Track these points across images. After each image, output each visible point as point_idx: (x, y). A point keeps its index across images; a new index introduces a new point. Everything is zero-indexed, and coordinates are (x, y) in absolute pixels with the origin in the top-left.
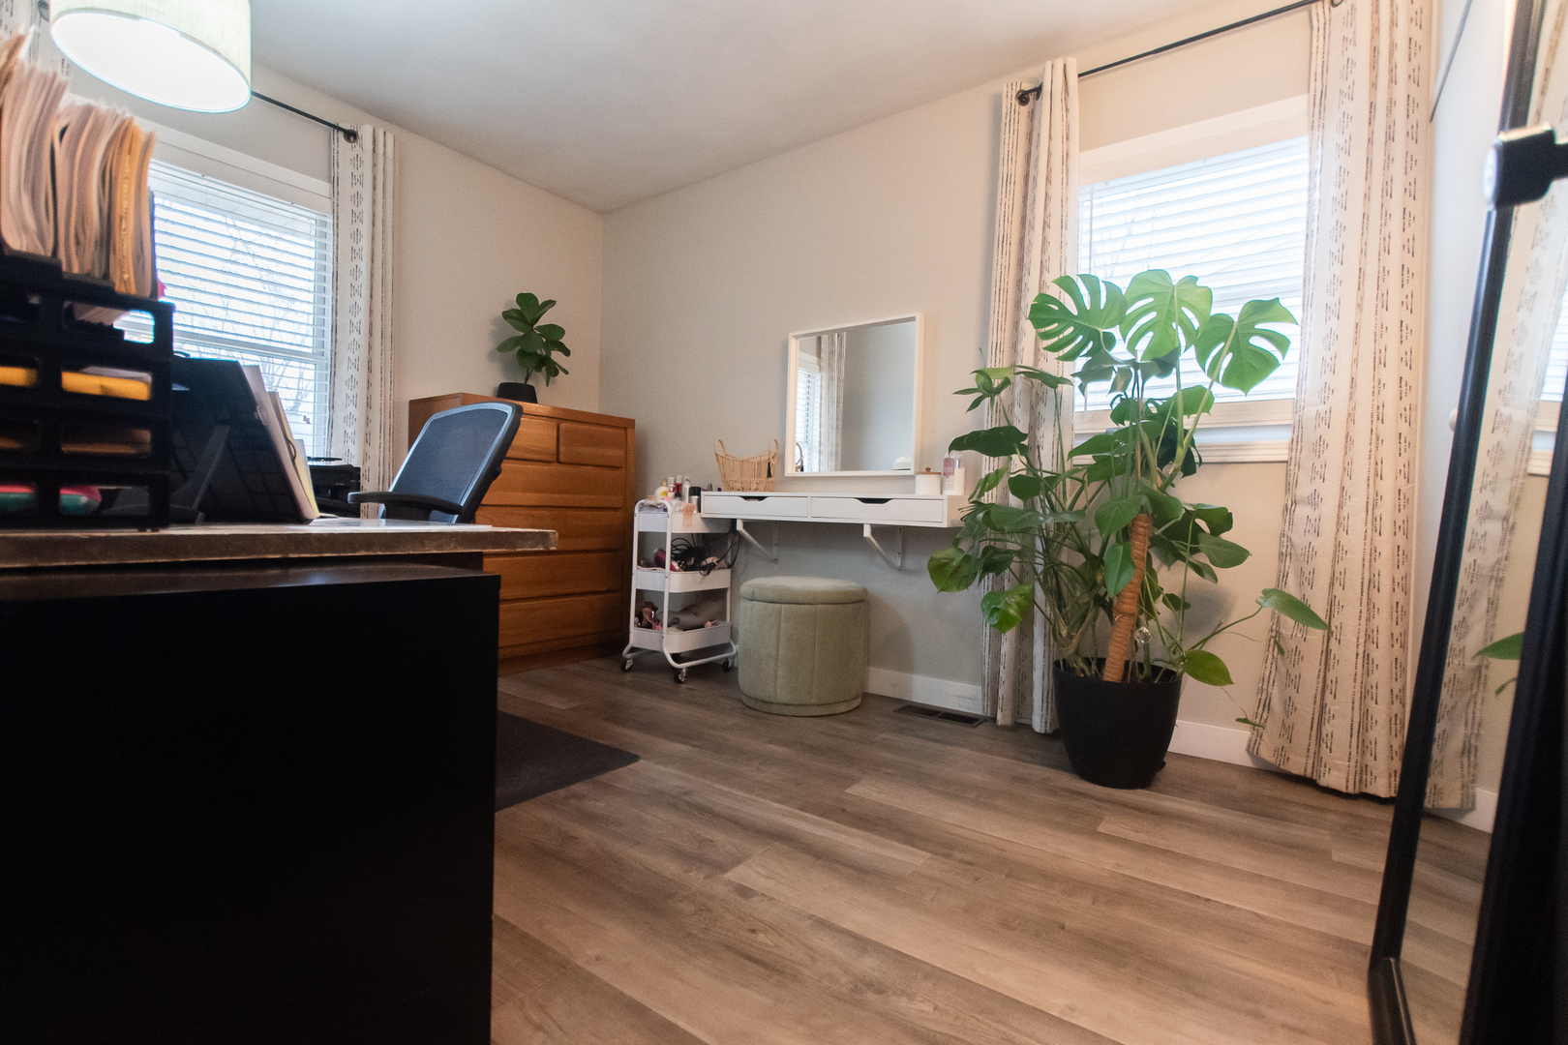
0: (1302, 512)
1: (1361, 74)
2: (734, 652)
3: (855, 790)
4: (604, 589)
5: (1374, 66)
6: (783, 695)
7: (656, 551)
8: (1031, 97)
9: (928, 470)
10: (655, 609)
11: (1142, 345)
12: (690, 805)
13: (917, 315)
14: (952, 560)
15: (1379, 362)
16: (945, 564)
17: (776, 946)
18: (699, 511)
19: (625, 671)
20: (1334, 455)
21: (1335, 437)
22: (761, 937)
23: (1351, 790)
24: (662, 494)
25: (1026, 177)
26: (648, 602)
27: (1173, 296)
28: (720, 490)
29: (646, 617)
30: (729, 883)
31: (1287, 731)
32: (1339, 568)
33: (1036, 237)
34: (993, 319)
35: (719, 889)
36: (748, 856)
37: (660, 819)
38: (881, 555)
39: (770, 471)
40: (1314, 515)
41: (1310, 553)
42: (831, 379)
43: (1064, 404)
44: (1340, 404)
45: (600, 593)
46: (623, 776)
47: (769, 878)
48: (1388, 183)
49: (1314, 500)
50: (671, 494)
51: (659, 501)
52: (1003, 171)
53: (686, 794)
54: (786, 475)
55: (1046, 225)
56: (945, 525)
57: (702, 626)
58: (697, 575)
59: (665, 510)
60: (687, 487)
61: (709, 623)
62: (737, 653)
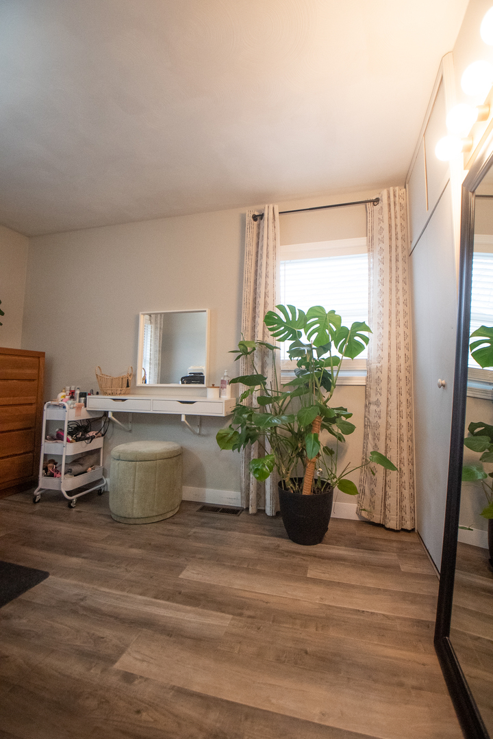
0: (373, 408)
1: (386, 233)
2: (105, 483)
3: (185, 575)
4: (22, 452)
5: (390, 231)
6: (137, 512)
7: (57, 430)
8: (258, 218)
9: (213, 385)
10: (56, 464)
11: (313, 338)
12: (85, 608)
13: (207, 310)
14: (228, 434)
15: (398, 348)
16: (225, 436)
17: (155, 721)
18: (86, 407)
19: (35, 502)
20: (384, 385)
21: (384, 377)
22: (144, 716)
23: (398, 529)
24: (62, 397)
25: (257, 252)
26: (52, 461)
27: (326, 318)
28: (97, 393)
29: (50, 469)
30: (118, 672)
31: (372, 503)
32: (388, 432)
33: (262, 281)
34: (243, 316)
35: (113, 680)
36: (127, 646)
37: (67, 624)
38: (189, 427)
39: (128, 384)
40: (378, 410)
41: (377, 426)
42: (156, 328)
43: (276, 358)
44: (385, 363)
45: (19, 455)
46: (38, 593)
47: (143, 661)
48: (397, 277)
49: (377, 403)
50: (67, 397)
51: (61, 402)
52: (247, 249)
53: (82, 600)
54: (137, 385)
55: (267, 276)
56: (223, 415)
57: (86, 472)
58: (83, 443)
59: (64, 407)
60: (78, 392)
61: (90, 469)
62: (106, 484)
